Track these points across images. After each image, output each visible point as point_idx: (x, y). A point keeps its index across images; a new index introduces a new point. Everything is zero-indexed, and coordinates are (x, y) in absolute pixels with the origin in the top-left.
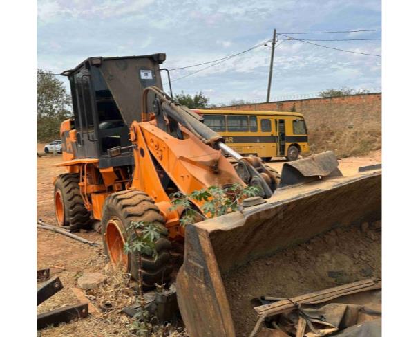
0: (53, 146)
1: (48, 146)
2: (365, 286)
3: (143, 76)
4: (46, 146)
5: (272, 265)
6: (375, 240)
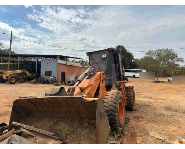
0: (171, 79)
2: (49, 134)
4: (169, 79)
6: (87, 127)
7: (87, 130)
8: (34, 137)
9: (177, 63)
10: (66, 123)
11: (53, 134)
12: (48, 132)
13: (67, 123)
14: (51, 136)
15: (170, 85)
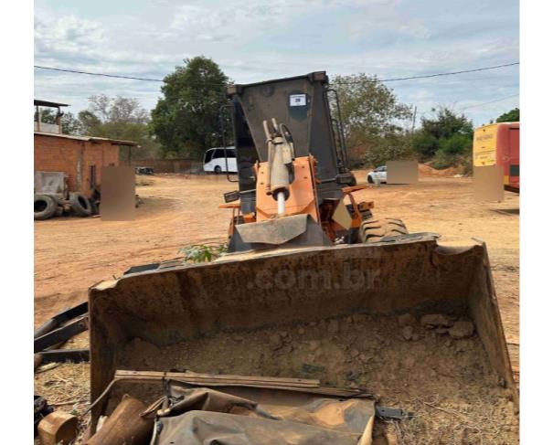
0: (377, 173)
1: (371, 173)
2: (302, 385)
3: (293, 103)
4: (370, 174)
5: (239, 341)
6: (411, 339)
7: (419, 350)
8: (254, 406)
9: (395, 121)
10: (325, 341)
11: (317, 382)
12: (296, 380)
13: (331, 338)
14: (315, 391)
15: (380, 193)
